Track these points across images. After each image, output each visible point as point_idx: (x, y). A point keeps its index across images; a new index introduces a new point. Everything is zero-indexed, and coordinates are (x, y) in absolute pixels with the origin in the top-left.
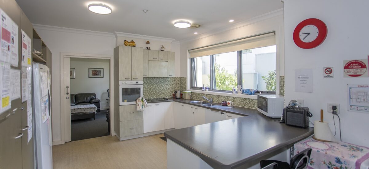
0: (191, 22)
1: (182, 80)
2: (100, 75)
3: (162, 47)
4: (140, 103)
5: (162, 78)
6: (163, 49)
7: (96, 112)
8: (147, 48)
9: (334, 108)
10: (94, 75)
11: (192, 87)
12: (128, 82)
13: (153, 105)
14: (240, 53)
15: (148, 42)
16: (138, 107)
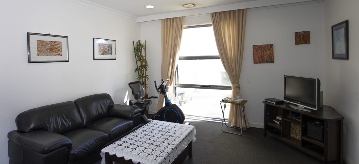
2: (111, 54)
10: (103, 54)
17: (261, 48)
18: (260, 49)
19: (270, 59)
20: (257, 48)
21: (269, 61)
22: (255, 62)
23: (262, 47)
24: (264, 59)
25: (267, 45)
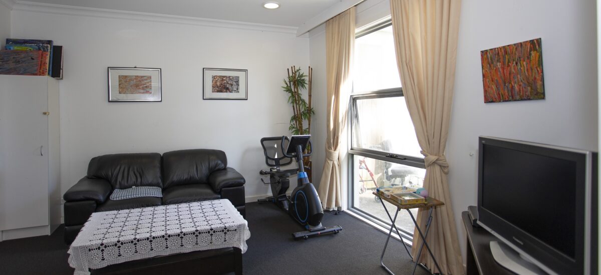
2: (237, 91)
7: (244, 248)
10: (221, 91)
17: (504, 57)
18: (501, 60)
19: (529, 88)
20: (490, 58)
21: (528, 93)
22: (488, 100)
23: (506, 52)
24: (513, 87)
25: (521, 44)
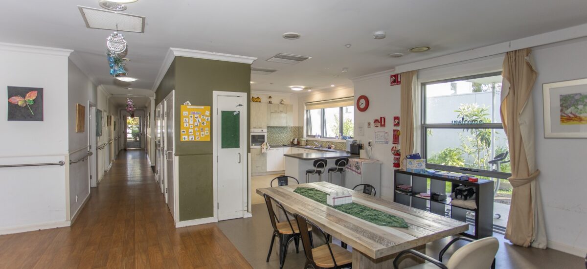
0: (303, 87)
1: (299, 130)
3: (282, 101)
4: (265, 147)
5: (281, 127)
6: (283, 103)
8: (270, 102)
9: (370, 143)
11: (308, 136)
12: (256, 130)
13: (275, 149)
14: (341, 109)
15: (270, 97)
16: (263, 150)
